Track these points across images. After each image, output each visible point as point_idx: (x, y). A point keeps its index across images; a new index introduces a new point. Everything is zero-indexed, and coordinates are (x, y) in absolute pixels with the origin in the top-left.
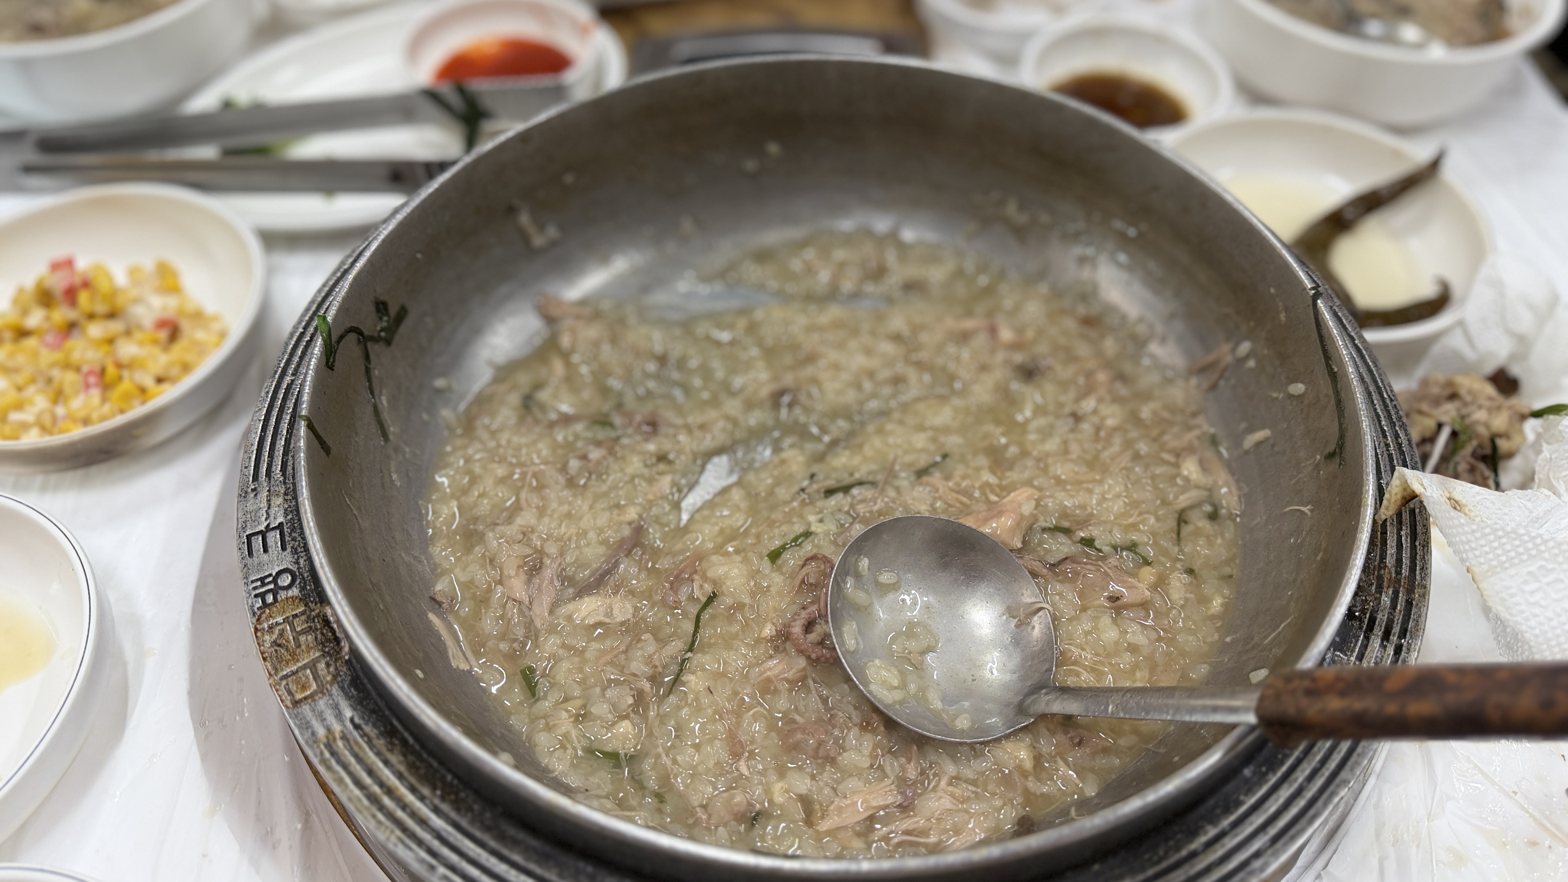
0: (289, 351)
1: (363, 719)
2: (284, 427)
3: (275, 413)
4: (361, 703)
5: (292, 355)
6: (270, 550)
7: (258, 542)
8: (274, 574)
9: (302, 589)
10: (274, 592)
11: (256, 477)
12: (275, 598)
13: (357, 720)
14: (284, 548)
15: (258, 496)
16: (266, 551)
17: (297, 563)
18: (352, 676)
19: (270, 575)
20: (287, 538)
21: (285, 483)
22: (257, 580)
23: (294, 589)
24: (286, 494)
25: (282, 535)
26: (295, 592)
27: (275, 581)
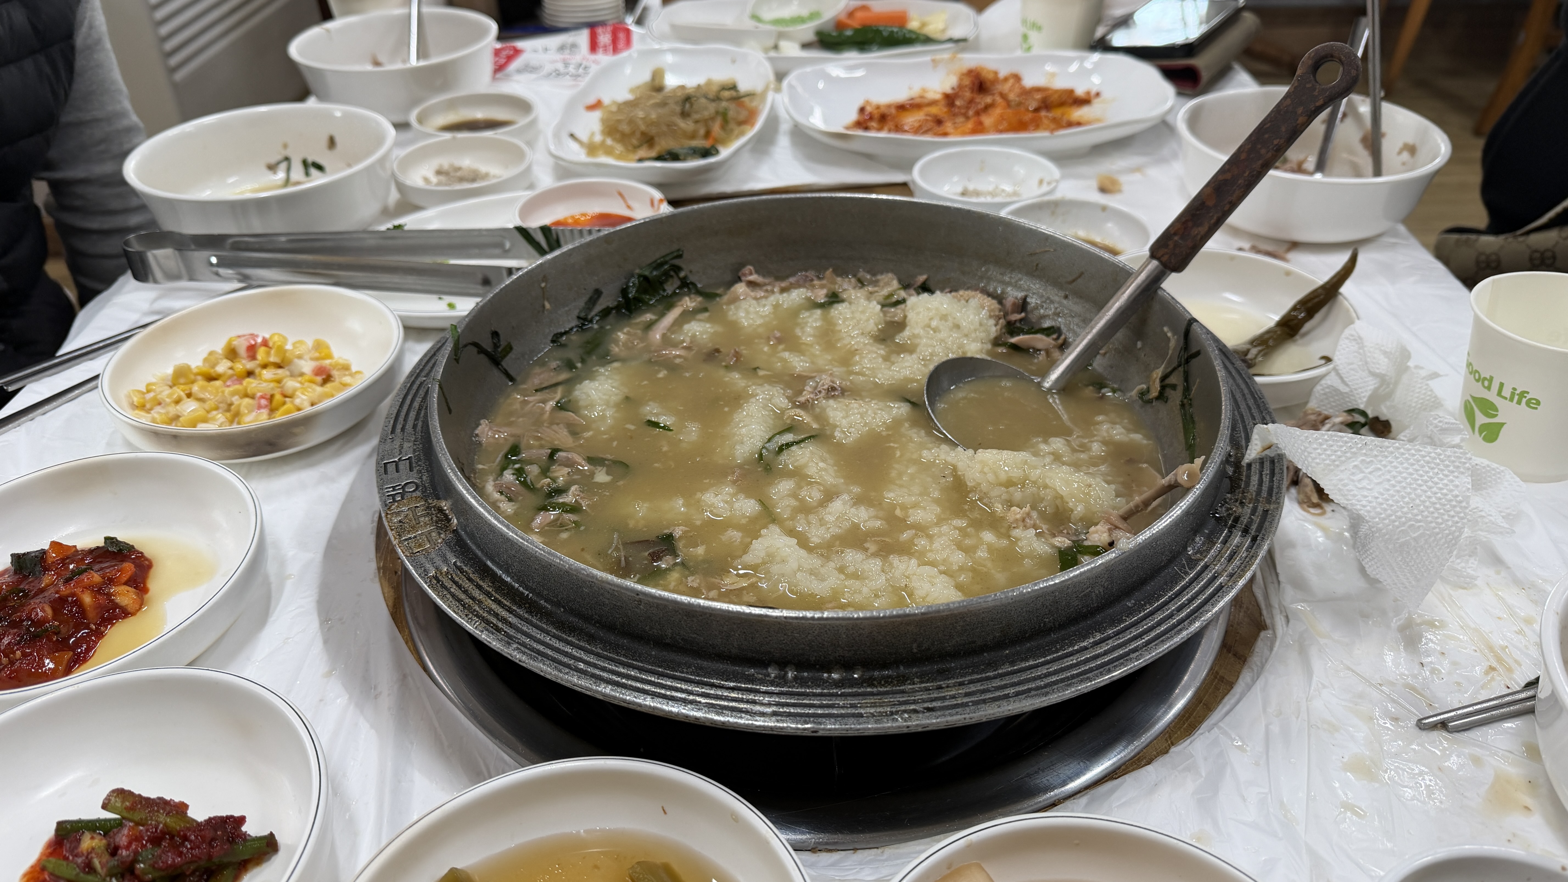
0: (423, 364)
1: (464, 563)
2: (416, 405)
3: (410, 397)
4: (463, 554)
5: (425, 366)
6: (401, 471)
7: (391, 468)
8: (403, 484)
9: (423, 492)
10: (403, 495)
11: (393, 432)
12: (403, 498)
13: (458, 564)
14: (411, 470)
15: (395, 442)
16: (397, 471)
17: (421, 478)
18: (457, 540)
19: (399, 485)
20: (414, 465)
21: (415, 435)
22: (390, 488)
23: (417, 492)
24: (415, 441)
25: (410, 463)
26: (418, 493)
27: (403, 488)
